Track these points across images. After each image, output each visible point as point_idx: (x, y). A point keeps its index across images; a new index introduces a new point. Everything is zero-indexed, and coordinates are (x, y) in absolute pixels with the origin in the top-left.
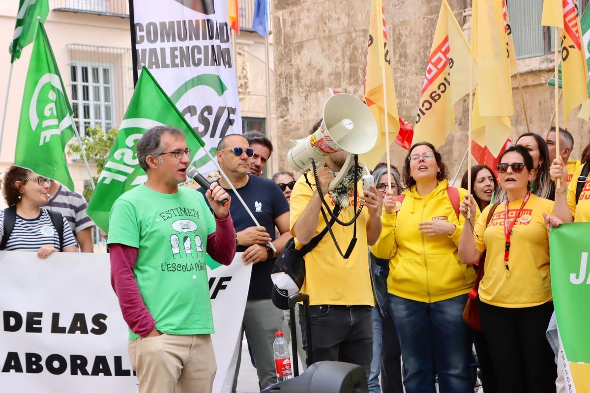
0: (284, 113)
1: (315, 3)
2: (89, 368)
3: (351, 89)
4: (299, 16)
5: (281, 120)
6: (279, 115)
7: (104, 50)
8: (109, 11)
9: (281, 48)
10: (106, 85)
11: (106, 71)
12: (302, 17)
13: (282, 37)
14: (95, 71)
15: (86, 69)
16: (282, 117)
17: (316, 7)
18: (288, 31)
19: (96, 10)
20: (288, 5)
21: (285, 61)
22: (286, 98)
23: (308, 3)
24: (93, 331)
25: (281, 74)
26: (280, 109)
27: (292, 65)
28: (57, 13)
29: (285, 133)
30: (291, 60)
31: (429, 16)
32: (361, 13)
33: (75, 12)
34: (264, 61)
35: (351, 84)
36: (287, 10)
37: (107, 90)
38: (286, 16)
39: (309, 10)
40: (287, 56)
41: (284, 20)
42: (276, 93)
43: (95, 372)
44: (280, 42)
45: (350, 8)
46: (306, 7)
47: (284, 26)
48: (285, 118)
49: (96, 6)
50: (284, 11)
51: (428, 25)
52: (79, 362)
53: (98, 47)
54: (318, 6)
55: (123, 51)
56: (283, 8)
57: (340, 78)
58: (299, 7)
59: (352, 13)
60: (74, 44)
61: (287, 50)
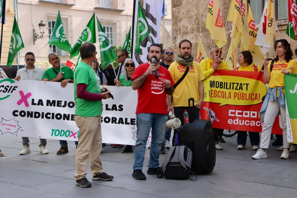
0: (175, 42)
1: (186, 6)
2: (117, 121)
3: (197, 34)
4: (180, 10)
5: (174, 44)
6: (173, 42)
7: (111, 21)
8: (112, 8)
9: (174, 20)
10: (111, 33)
11: (111, 28)
12: (181, 10)
13: (175, 17)
14: (108, 28)
15: (105, 27)
16: (174, 43)
17: (186, 7)
18: (177, 15)
19: (108, 8)
20: (177, 6)
21: (175, 25)
22: (176, 37)
23: (183, 6)
24: (119, 110)
25: (174, 29)
26: (174, 41)
27: (178, 26)
28: (96, 9)
29: (175, 48)
30: (177, 24)
31: (224, 10)
32: (201, 9)
33: (102, 9)
34: (163, 25)
35: (197, 33)
36: (176, 8)
37: (111, 34)
38: (176, 10)
39: (184, 8)
40: (176, 23)
41: (175, 11)
42: (172, 35)
43: (119, 123)
44: (174, 18)
45: (198, 7)
46: (183, 7)
47: (175, 13)
48: (175, 44)
49: (108, 7)
50: (175, 8)
51: (223, 13)
52: (114, 119)
53: (109, 20)
54: (187, 7)
55: (117, 22)
56: (175, 7)
57: (194, 31)
58: (181, 7)
59: (198, 9)
60: (101, 19)
61: (176, 21)
